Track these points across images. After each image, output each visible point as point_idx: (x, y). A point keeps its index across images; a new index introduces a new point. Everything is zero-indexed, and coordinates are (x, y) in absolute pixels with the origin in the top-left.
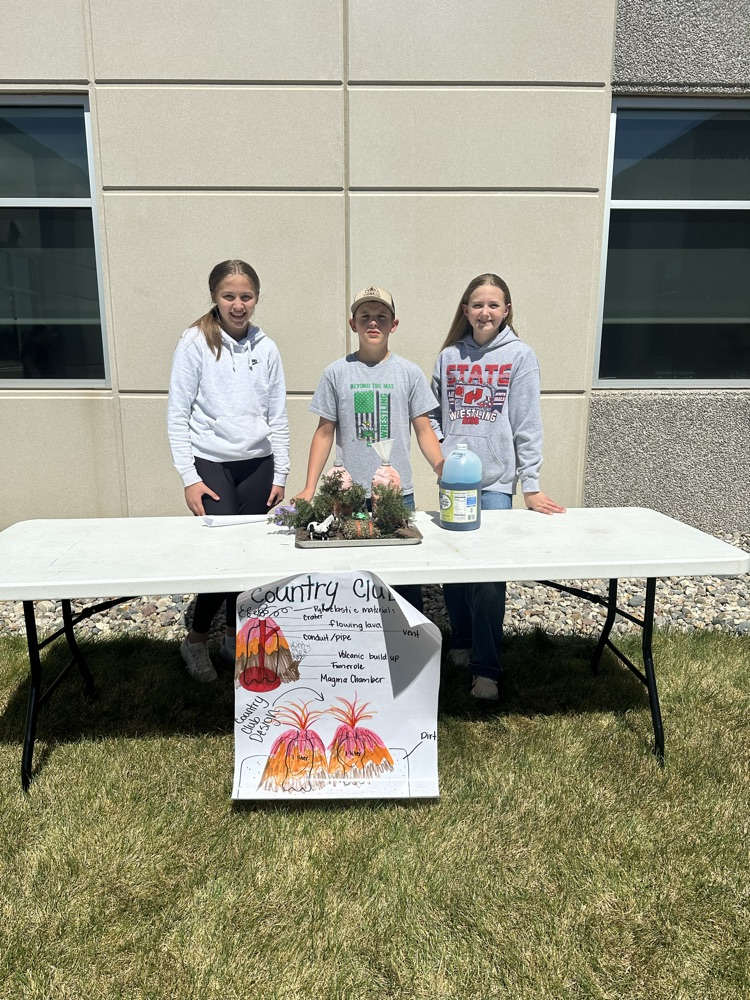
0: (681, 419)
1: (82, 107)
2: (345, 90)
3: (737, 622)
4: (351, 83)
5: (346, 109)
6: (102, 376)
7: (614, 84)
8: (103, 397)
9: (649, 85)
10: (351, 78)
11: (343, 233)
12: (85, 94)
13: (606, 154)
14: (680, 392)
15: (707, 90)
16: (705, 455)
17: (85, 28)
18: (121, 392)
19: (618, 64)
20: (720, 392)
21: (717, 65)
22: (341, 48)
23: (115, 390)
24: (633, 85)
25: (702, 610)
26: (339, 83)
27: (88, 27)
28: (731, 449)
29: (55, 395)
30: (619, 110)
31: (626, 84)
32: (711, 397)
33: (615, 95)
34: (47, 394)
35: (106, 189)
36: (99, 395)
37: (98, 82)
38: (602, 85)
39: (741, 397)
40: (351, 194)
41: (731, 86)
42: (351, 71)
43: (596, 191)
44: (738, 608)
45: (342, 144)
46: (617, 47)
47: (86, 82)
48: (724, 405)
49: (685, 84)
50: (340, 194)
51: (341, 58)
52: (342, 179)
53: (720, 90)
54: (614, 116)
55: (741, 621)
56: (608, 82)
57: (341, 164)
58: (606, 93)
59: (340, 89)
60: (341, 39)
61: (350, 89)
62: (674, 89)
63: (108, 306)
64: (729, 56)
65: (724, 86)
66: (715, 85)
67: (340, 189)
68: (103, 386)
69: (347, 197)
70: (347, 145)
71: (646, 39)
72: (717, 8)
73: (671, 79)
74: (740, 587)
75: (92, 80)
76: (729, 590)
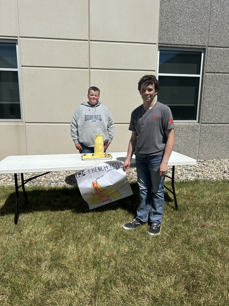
0: (177, 131)
1: (15, 43)
2: (89, 42)
3: (191, 180)
4: (91, 41)
5: (89, 47)
6: (20, 118)
7: (159, 44)
8: (21, 124)
9: (167, 44)
10: (91, 39)
11: (89, 80)
12: (17, 40)
13: (157, 61)
14: (177, 124)
15: (182, 46)
16: (183, 140)
17: (17, 22)
18: (26, 123)
19: (160, 39)
20: (187, 123)
21: (184, 40)
22: (88, 31)
23: (24, 122)
24: (163, 44)
25: (183, 177)
26: (87, 40)
27: (18, 22)
28: (190, 138)
29: (7, 123)
30: (160, 50)
31: (162, 44)
32: (185, 125)
33: (159, 47)
34: (4, 123)
35: (22, 66)
36: (19, 123)
37: (20, 37)
38: (156, 44)
39: (192, 125)
40: (91, 70)
41: (188, 45)
42: (91, 37)
43: (155, 71)
44: (191, 177)
45: (88, 56)
46: (159, 34)
47: (17, 37)
48: (188, 127)
49: (176, 45)
50: (88, 70)
51: (88, 34)
52: (88, 66)
53: (185, 46)
54: (159, 52)
55: (192, 179)
56: (157, 43)
57: (88, 62)
58: (157, 46)
59: (88, 42)
60: (88, 29)
61: (90, 42)
62: (174, 46)
63: (22, 99)
64: (187, 38)
65: (186, 45)
66: (184, 45)
67: (88, 68)
68: (20, 121)
69: (90, 71)
70: (89, 57)
71: (166, 33)
72: (184, 26)
73: (173, 43)
74: (192, 172)
75: (19, 36)
76: (189, 173)
